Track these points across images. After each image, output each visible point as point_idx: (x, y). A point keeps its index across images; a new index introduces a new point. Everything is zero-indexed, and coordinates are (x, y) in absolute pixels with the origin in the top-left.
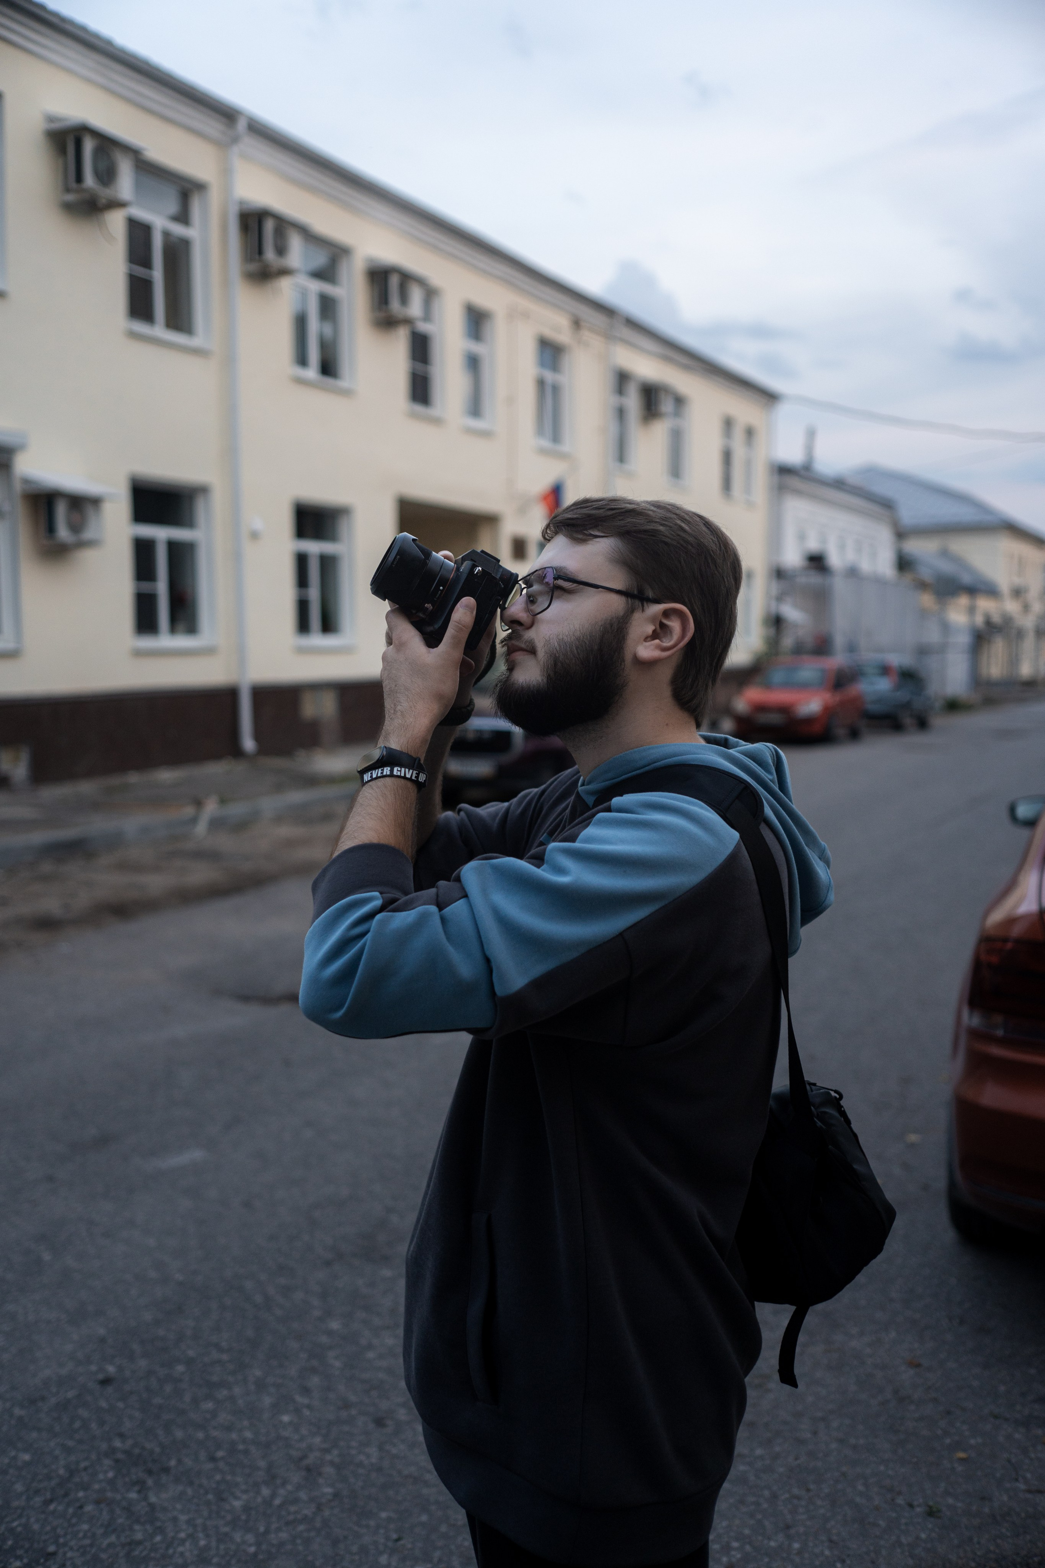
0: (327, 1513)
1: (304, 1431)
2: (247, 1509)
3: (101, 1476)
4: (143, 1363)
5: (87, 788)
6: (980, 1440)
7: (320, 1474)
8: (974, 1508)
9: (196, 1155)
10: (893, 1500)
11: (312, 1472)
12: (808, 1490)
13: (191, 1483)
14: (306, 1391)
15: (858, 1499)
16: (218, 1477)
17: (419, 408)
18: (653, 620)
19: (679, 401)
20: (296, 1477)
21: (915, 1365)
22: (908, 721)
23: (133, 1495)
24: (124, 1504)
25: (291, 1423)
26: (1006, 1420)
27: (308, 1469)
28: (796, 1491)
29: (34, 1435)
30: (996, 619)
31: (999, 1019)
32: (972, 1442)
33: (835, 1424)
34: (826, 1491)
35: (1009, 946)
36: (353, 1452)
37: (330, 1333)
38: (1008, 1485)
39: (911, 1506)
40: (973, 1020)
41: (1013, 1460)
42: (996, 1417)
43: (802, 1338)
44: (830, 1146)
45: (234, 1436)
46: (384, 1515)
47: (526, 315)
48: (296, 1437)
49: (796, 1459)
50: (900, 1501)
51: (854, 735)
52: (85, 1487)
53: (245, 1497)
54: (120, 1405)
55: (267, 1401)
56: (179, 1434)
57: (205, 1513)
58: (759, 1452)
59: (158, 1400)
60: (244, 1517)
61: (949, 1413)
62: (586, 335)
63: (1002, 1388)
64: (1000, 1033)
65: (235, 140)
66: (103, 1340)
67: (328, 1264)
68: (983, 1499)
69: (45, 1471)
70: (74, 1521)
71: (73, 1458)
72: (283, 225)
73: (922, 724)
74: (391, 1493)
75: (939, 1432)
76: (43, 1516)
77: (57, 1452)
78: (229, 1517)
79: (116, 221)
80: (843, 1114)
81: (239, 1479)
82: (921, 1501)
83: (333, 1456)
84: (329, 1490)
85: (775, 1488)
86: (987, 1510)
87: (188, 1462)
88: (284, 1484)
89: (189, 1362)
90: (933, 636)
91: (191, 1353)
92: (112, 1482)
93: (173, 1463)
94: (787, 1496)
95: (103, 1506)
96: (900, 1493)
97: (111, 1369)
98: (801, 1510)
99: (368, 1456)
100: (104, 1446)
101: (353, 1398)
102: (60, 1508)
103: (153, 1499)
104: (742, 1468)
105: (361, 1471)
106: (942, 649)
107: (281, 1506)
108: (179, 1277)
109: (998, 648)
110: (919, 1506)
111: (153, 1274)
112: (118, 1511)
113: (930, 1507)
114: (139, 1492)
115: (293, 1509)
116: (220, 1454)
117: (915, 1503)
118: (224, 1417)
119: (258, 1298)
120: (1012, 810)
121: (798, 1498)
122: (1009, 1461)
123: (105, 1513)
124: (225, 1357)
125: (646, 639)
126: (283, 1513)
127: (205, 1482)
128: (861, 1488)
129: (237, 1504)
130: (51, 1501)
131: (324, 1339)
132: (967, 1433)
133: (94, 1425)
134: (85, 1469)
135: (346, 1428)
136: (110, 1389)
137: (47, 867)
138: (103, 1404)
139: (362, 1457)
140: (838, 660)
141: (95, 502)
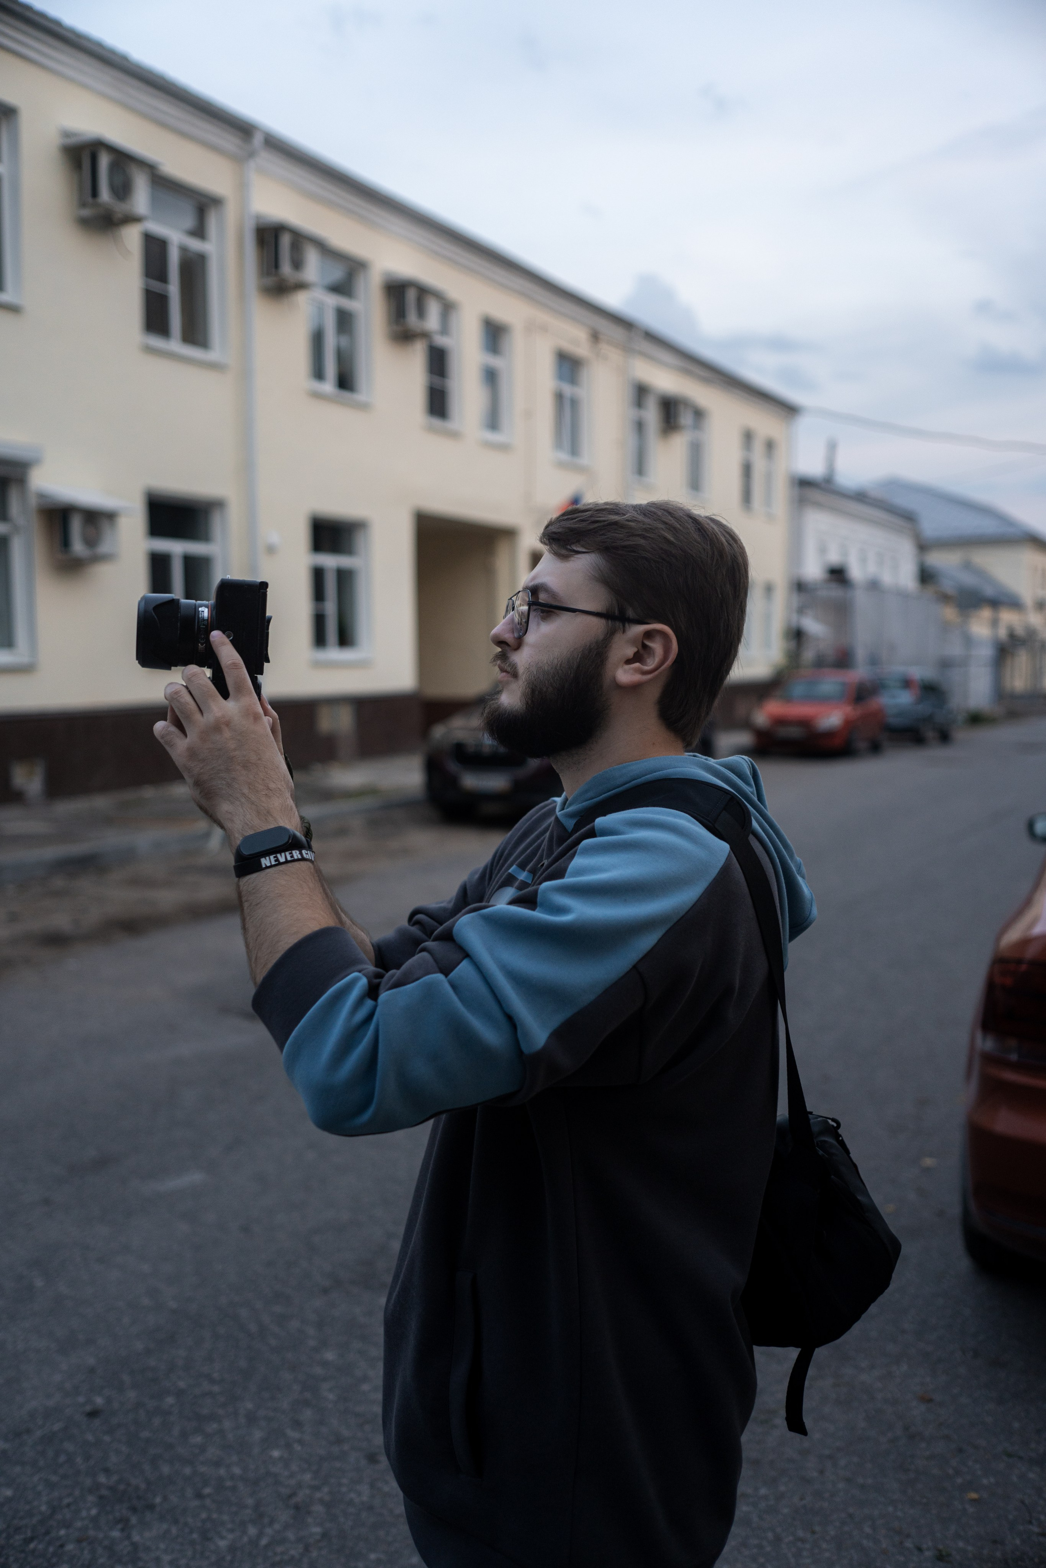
0: (314, 1554)
1: (294, 1467)
2: (232, 1549)
3: (84, 1513)
4: (132, 1395)
5: (101, 802)
6: (992, 1480)
7: (309, 1513)
8: (985, 1552)
9: (195, 1177)
10: (901, 1543)
11: (300, 1511)
12: (813, 1532)
13: (176, 1522)
14: (297, 1424)
15: (865, 1542)
16: (204, 1515)
17: (437, 422)
18: (633, 642)
19: (699, 414)
20: (284, 1516)
21: (926, 1400)
22: (930, 734)
23: (116, 1534)
24: (106, 1543)
25: (281, 1458)
26: (1021, 1458)
27: (297, 1507)
28: (800, 1533)
29: (18, 1469)
30: (1020, 631)
31: (1012, 1043)
32: (985, 1481)
33: (842, 1462)
34: (832, 1533)
35: (1024, 967)
36: (344, 1489)
37: (325, 1364)
38: (1021, 1528)
39: (920, 1549)
40: (988, 1044)
41: (1027, 1502)
42: (1010, 1455)
43: (811, 1372)
44: (832, 1177)
45: (222, 1472)
46: (373, 1556)
47: (544, 329)
48: (286, 1473)
49: (802, 1499)
50: (908, 1544)
51: (875, 748)
52: (67, 1525)
53: (230, 1536)
54: (107, 1438)
55: (258, 1435)
56: (166, 1469)
57: (189, 1553)
58: (763, 1491)
59: (145, 1434)
60: (229, 1558)
61: (960, 1450)
62: (605, 348)
63: (1016, 1425)
64: (1014, 1057)
65: (251, 155)
66: (92, 1370)
67: (325, 1291)
68: (995, 1542)
69: (27, 1507)
70: (54, 1560)
71: (56, 1494)
72: (300, 239)
73: (944, 737)
74: (382, 1533)
75: (951, 1471)
76: (23, 1555)
77: (40, 1488)
78: (213, 1558)
79: (132, 236)
80: (842, 1144)
81: (225, 1518)
82: (930, 1544)
83: (324, 1493)
84: (317, 1530)
85: (779, 1530)
86: (998, 1554)
87: (174, 1499)
88: (272, 1522)
89: (180, 1393)
90: (955, 649)
91: (182, 1384)
92: (95, 1520)
93: (158, 1500)
94: (791, 1538)
95: (84, 1544)
96: (908, 1536)
97: (99, 1401)
98: (805, 1553)
99: (359, 1494)
100: (88, 1482)
101: (345, 1433)
102: (41, 1547)
103: (136, 1538)
104: (745, 1508)
105: (351, 1510)
106: (964, 662)
107: (267, 1546)
108: (173, 1305)
109: (1022, 662)
110: (928, 1549)
111: (146, 1301)
112: (100, 1550)
113: (940, 1551)
114: (123, 1530)
115: (279, 1549)
116: (207, 1491)
117: (924, 1546)
118: (212, 1452)
119: (253, 1327)
120: (1031, 826)
121: (803, 1541)
122: (1023, 1502)
123: (86, 1552)
124: (216, 1389)
125: (628, 662)
126: (270, 1554)
127: (190, 1520)
128: (868, 1530)
129: (222, 1544)
130: (32, 1539)
131: (318, 1371)
132: (979, 1473)
133: (79, 1460)
134: (68, 1505)
135: (338, 1464)
136: (97, 1422)
137: (59, 882)
138: (90, 1437)
139: (353, 1495)
140: (860, 672)
141: (110, 516)
